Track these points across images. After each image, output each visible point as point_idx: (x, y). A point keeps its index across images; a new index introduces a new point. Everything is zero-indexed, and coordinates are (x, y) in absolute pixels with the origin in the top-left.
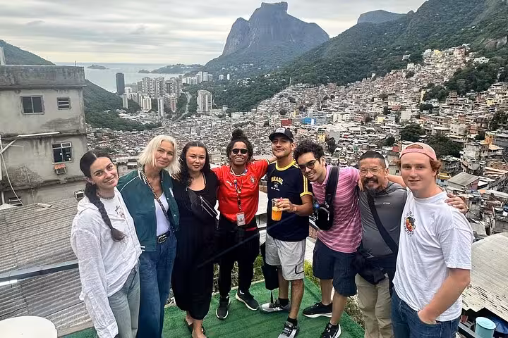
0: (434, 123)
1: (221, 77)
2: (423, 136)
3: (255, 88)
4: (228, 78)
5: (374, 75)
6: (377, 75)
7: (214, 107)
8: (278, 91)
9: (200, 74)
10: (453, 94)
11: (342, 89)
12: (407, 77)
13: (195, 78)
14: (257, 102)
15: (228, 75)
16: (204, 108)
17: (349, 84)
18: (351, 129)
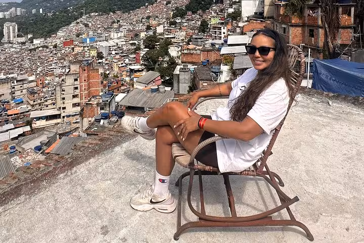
0: (166, 33)
1: (34, 11)
2: (157, 44)
3: (57, 18)
4: (41, 12)
5: (147, 4)
6: (150, 4)
7: (18, 36)
8: (76, 19)
9: (13, 9)
10: (190, 13)
11: (126, 15)
12: (167, 4)
13: (8, 13)
14: (58, 29)
15: (41, 10)
16: (9, 37)
17: (131, 11)
18: (119, 43)
